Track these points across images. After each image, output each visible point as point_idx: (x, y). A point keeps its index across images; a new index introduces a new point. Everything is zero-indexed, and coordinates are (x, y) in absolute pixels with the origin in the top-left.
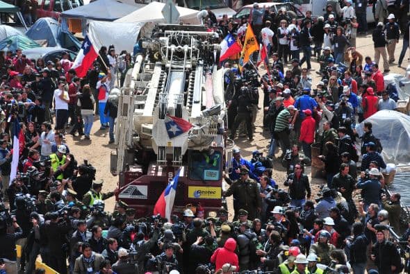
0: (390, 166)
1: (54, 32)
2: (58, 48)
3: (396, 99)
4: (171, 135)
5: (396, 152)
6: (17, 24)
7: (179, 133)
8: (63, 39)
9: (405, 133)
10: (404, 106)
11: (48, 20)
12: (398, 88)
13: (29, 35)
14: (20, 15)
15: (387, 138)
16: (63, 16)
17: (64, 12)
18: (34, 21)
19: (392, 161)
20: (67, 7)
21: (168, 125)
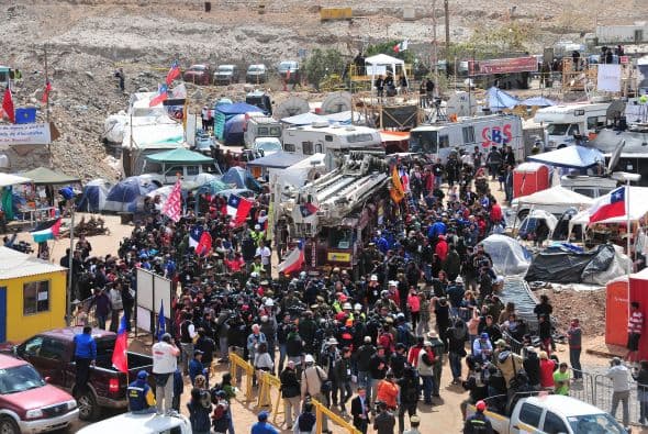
0: (500, 278)
1: (242, 178)
2: (245, 189)
3: (504, 226)
4: (304, 216)
5: (504, 267)
6: (214, 172)
7: (308, 215)
8: (249, 182)
9: (511, 252)
10: (509, 231)
11: (237, 168)
12: (505, 217)
13: (223, 180)
14: (217, 165)
15: (497, 256)
16: (248, 165)
17: (250, 162)
18: (227, 169)
19: (501, 274)
20: (252, 159)
21: (302, 209)
